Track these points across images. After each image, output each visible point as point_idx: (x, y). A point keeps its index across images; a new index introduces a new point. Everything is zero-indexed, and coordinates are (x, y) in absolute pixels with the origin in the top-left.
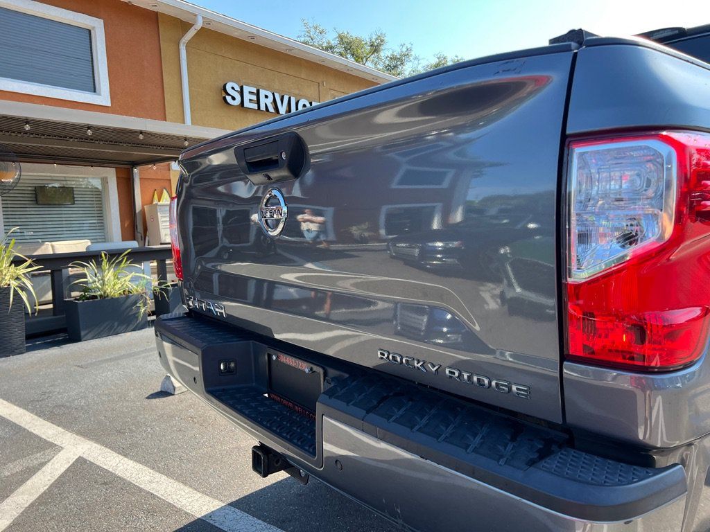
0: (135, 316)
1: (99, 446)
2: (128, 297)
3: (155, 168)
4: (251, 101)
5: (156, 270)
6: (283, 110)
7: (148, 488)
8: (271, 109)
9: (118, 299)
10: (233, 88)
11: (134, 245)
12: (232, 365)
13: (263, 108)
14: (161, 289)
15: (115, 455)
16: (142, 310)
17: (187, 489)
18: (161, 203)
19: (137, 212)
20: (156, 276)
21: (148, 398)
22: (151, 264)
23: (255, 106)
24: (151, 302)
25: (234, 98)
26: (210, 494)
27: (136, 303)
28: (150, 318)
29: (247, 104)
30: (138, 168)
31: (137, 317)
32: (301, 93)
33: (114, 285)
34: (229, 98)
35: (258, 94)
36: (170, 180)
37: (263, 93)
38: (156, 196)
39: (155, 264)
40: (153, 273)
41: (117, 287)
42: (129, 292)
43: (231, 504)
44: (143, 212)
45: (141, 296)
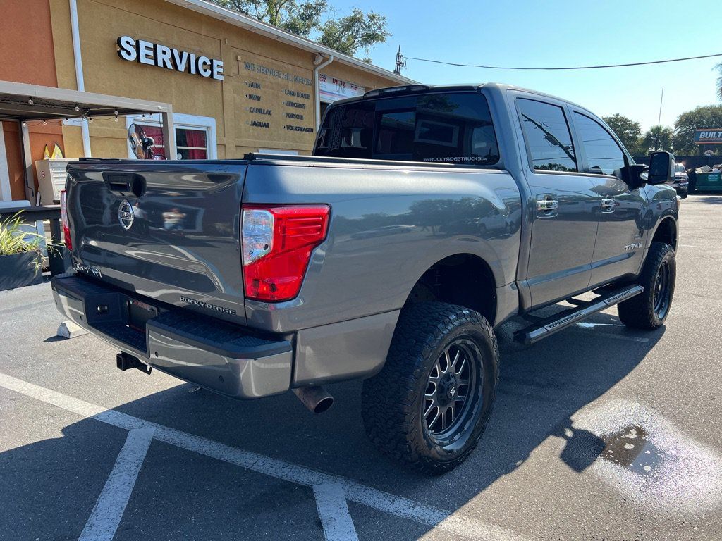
0: (32, 270)
1: (6, 376)
2: (22, 254)
3: (45, 124)
4: (147, 56)
5: (49, 228)
6: (182, 67)
7: (49, 401)
8: (170, 66)
9: (12, 255)
10: (128, 43)
11: (26, 204)
12: (106, 308)
13: (160, 64)
14: (55, 247)
15: (20, 381)
16: (38, 266)
17: (80, 401)
18: (53, 159)
19: (27, 167)
20: (49, 234)
21: (46, 341)
22: (44, 222)
23: (152, 62)
24: (45, 261)
25: (129, 53)
26: (98, 404)
27: (31, 259)
28: (44, 274)
29: (143, 60)
30: (27, 122)
31: (34, 272)
32: (202, 50)
33: (8, 243)
34: (123, 53)
35: (155, 49)
36: (62, 135)
37: (160, 48)
38: (47, 151)
39: (48, 222)
40: (47, 231)
41: (10, 245)
42: (23, 249)
44: (33, 166)
45: (35, 254)
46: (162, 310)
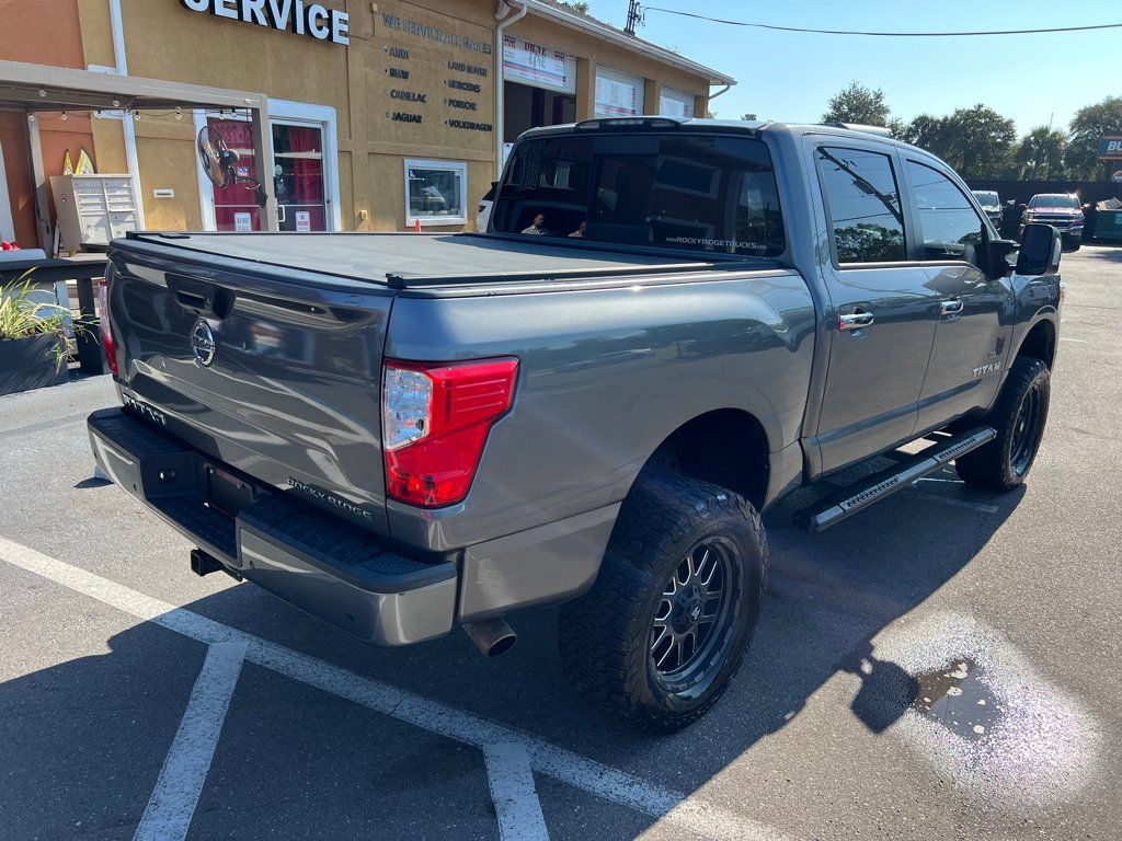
0: (52, 361)
1: (20, 547)
2: (32, 340)
3: (64, 117)
4: (226, 4)
5: (76, 292)
6: (282, 23)
7: (86, 592)
8: (262, 20)
9: (20, 340)
11: (39, 254)
12: (173, 474)
13: (247, 17)
14: (89, 327)
15: (42, 556)
16: (60, 357)
17: (134, 593)
18: (79, 173)
19: (38, 185)
20: (75, 302)
21: (78, 486)
22: (68, 282)
23: (234, 14)
24: (71, 345)
26: (161, 597)
27: (51, 344)
28: (71, 366)
29: (220, 10)
30: (36, 113)
31: (55, 366)
33: (13, 321)
36: (91, 135)
38: (68, 160)
39: (74, 282)
40: (71, 296)
41: (17, 324)
42: (36, 329)
43: (185, 607)
44: (47, 186)
45: (53, 340)
46: (260, 490)
